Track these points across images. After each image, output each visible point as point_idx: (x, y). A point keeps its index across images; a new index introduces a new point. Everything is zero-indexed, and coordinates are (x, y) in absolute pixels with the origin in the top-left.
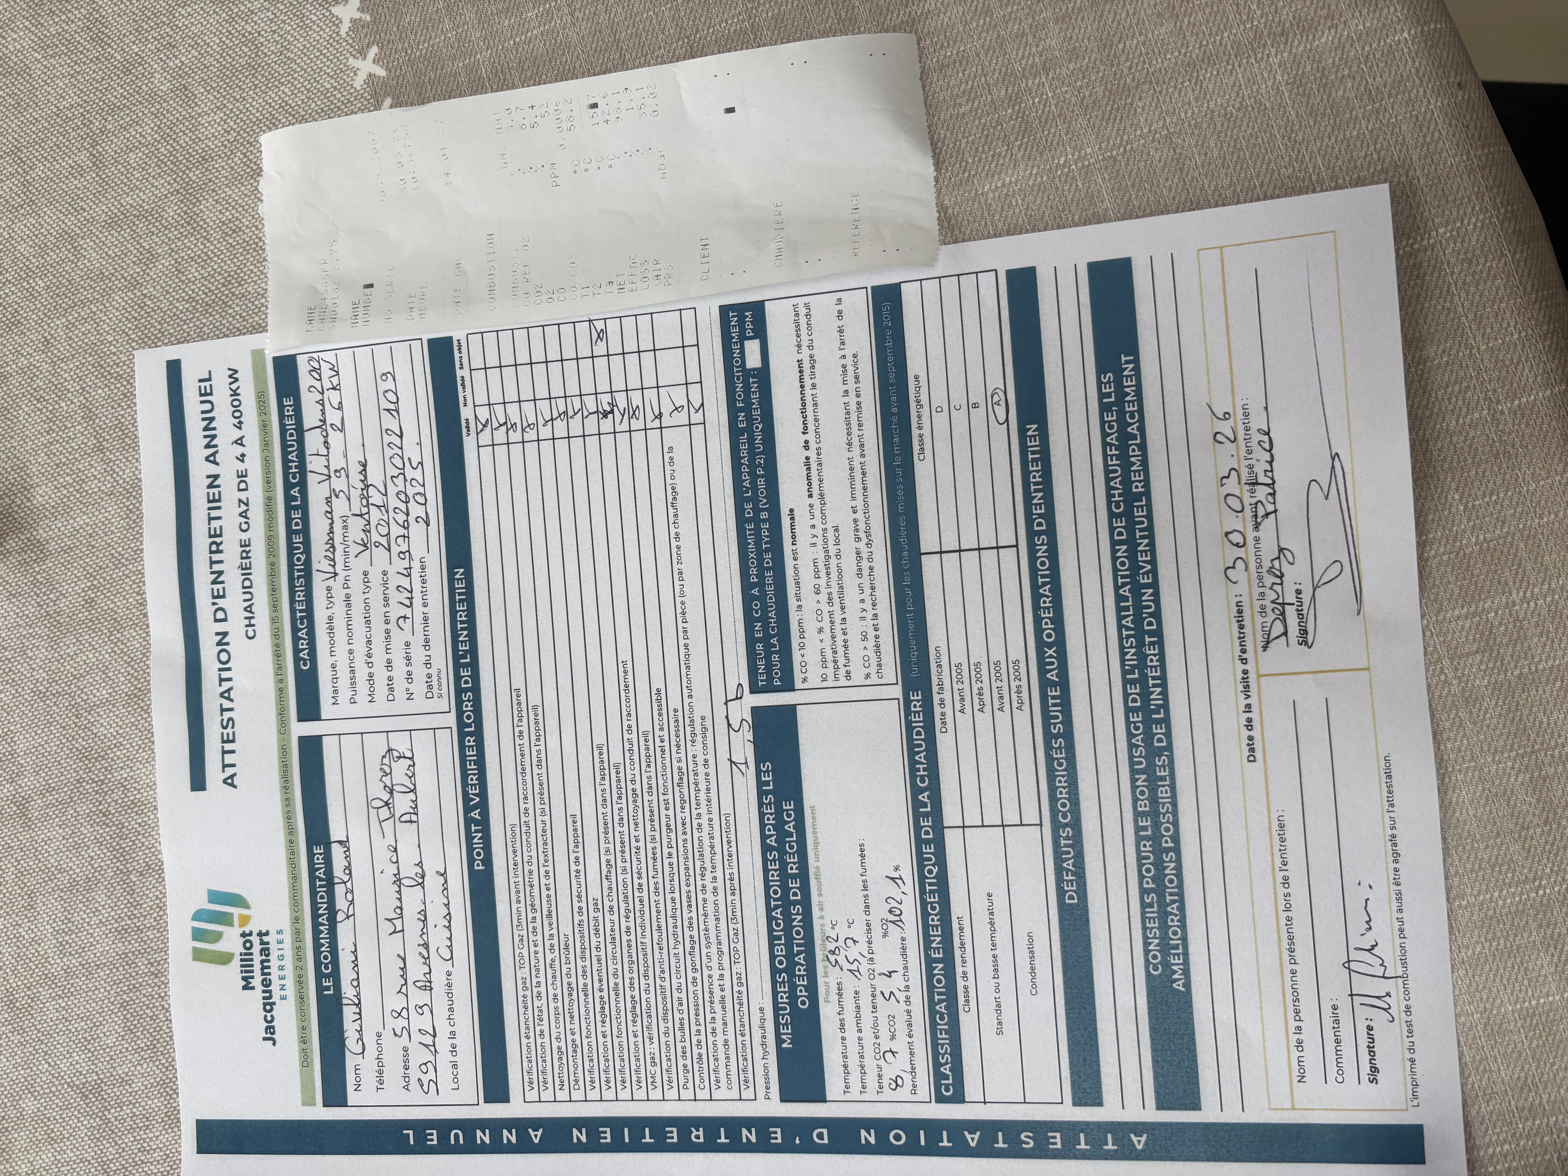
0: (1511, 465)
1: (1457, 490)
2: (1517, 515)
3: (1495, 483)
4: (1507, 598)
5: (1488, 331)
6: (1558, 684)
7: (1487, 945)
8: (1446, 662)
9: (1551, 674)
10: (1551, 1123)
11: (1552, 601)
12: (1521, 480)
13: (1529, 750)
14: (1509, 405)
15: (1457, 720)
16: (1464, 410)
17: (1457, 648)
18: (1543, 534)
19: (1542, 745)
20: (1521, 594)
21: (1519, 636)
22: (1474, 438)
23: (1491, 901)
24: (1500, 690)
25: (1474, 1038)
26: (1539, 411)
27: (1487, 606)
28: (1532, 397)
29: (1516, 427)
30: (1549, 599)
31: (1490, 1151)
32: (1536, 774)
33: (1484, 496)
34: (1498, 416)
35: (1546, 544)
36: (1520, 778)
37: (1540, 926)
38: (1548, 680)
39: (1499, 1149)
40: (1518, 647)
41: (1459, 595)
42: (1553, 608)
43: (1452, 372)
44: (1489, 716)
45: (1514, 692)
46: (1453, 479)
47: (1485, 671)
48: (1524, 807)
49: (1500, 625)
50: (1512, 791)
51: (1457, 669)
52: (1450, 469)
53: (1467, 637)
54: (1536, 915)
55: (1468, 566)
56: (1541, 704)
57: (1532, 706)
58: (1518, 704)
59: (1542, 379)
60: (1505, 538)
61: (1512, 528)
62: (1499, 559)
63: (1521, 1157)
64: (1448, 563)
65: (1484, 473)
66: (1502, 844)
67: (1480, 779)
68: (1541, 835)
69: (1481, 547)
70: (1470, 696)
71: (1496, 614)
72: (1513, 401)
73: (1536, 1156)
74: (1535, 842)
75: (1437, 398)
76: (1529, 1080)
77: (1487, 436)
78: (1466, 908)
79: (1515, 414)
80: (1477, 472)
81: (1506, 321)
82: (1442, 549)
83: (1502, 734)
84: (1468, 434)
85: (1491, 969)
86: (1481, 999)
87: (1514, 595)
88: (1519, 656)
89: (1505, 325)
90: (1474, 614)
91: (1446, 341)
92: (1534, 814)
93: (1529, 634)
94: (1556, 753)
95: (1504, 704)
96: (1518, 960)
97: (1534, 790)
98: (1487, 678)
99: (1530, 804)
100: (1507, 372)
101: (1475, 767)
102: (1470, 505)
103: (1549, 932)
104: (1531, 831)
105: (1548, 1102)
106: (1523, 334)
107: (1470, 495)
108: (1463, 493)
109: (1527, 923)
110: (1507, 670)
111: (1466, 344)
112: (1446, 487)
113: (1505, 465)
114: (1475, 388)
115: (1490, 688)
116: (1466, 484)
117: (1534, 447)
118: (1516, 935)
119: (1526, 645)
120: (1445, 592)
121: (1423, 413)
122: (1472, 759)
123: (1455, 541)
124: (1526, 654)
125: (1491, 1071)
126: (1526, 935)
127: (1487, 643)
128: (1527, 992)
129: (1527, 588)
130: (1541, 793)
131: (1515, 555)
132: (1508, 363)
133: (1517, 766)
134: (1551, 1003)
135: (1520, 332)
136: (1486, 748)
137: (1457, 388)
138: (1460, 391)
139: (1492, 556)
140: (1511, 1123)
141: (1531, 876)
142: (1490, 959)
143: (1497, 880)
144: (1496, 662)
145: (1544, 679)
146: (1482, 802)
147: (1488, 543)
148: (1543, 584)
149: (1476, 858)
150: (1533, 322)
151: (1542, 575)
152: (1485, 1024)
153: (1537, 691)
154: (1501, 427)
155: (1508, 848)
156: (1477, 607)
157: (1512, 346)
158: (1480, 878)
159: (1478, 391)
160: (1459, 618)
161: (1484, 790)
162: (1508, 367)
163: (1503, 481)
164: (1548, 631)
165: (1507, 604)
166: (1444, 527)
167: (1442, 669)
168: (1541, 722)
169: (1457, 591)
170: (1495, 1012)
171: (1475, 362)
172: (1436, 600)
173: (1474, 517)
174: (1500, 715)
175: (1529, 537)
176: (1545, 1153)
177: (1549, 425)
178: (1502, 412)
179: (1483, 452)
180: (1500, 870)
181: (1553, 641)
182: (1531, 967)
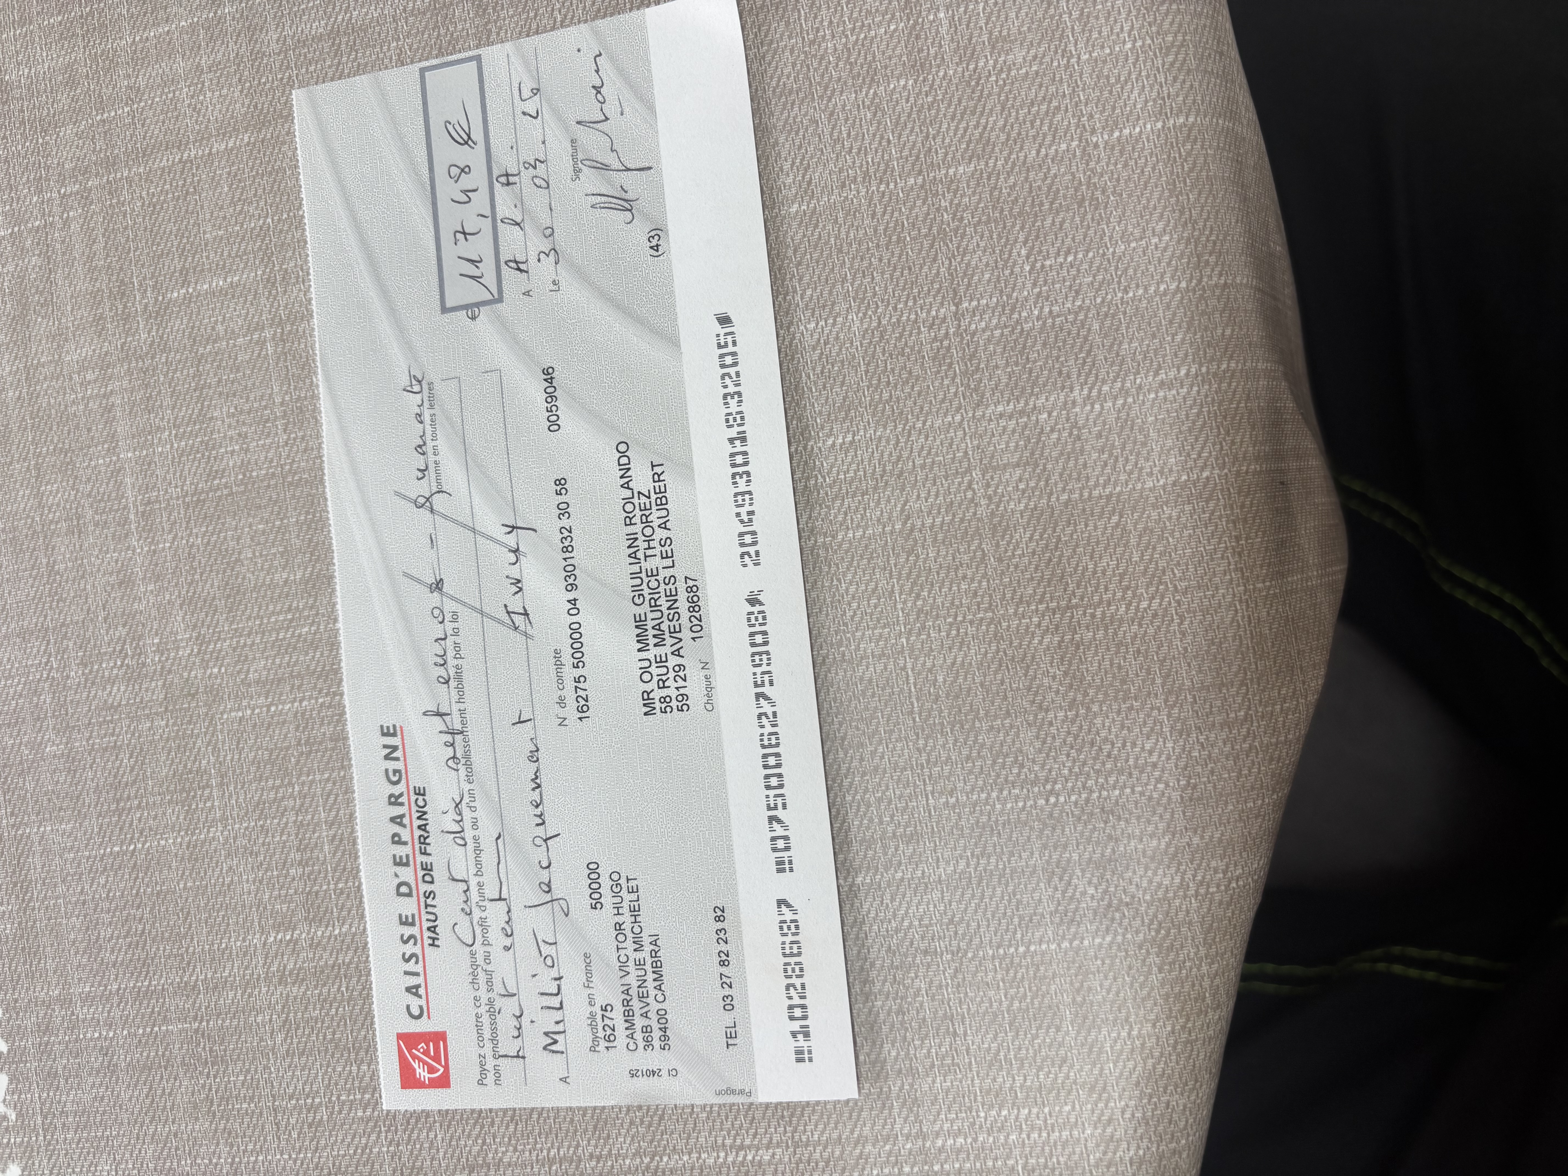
0: (1097, 217)
1: (1025, 243)
2: (1096, 284)
3: (1073, 239)
4: (1067, 396)
5: (1095, 35)
6: (1115, 519)
7: (973, 863)
8: (976, 474)
9: (1107, 504)
10: (1022, 1117)
11: (1124, 405)
12: (1107, 239)
13: (1063, 603)
14: (1106, 137)
15: (979, 553)
16: (1049, 138)
17: (992, 457)
18: (1125, 313)
19: (1082, 599)
20: (1085, 392)
21: (1074, 449)
22: (1055, 176)
23: (987, 803)
24: (1038, 520)
25: (940, 986)
26: (1143, 149)
27: (1039, 403)
28: (1138, 130)
29: (1111, 167)
30: (1120, 402)
31: (939, 1143)
32: (1068, 638)
33: (1058, 254)
34: (1090, 149)
35: (1128, 328)
36: (1046, 640)
37: (1045, 846)
38: (1103, 512)
39: (950, 1142)
40: (1071, 464)
41: (1007, 385)
42: (1123, 415)
43: (1041, 86)
44: (1019, 552)
45: (1056, 525)
46: (1022, 228)
47: (1024, 491)
48: (1046, 681)
49: (1052, 430)
50: (1033, 657)
51: (988, 485)
52: (1020, 214)
53: (1007, 443)
54: (1041, 831)
55: (1024, 347)
56: (1088, 544)
57: (1077, 546)
58: (1059, 539)
59: (1154, 106)
60: (1077, 314)
61: (1087, 302)
62: (1065, 341)
63: (977, 1157)
64: (999, 342)
65: (1062, 223)
66: (1011, 727)
67: (995, 635)
68: (1063, 721)
69: (1044, 323)
70: (1000, 522)
71: (1050, 415)
72: (1112, 131)
73: (996, 1159)
74: (1053, 730)
75: (1017, 119)
76: (1002, 1054)
77: (1073, 174)
78: (954, 807)
79: (1113, 148)
80: (1053, 221)
81: (1118, 25)
82: (994, 321)
83: (1032, 579)
84: (1049, 169)
85: (973, 895)
86: (956, 933)
87: (1076, 392)
88: (1070, 476)
89: (1117, 29)
90: (1022, 413)
91: (1039, 44)
92: (1057, 692)
93: (1087, 448)
94: (1099, 613)
95: (1041, 539)
96: (1010, 888)
97: (1062, 659)
98: (1024, 501)
99: (1054, 677)
100: (1111, 92)
101: (992, 619)
102: (1038, 265)
103: (1055, 857)
104: (1051, 715)
105: (1021, 1087)
106: (1139, 43)
107: (1040, 252)
108: (1032, 248)
109: (1029, 838)
110: (1051, 494)
111: (1064, 51)
112: (1012, 238)
113: (1089, 216)
114: (1066, 111)
115: (1026, 515)
116: (1037, 237)
117: (1130, 196)
118: (1012, 854)
119: (1081, 462)
120: (990, 380)
121: (998, 137)
122: (989, 608)
123: (1013, 311)
124: (1079, 474)
125: (955, 1034)
126: (1024, 855)
127: (1032, 454)
128: (1015, 933)
129: (1094, 384)
130: (1070, 664)
131: (1086, 338)
132: (1112, 80)
133: (1044, 624)
134: (1043, 954)
135: (1135, 41)
136: (1008, 596)
137: (1044, 107)
138: (1047, 113)
139: (1056, 337)
140: (970, 1109)
141: (1042, 775)
142: (974, 881)
143: (998, 776)
144: (1039, 480)
145: (1097, 510)
146: (993, 667)
147: (1054, 318)
148: (1115, 381)
149: (975, 741)
150: (1154, 29)
151: (1116, 368)
152: (956, 971)
153: (1086, 525)
154: (1092, 164)
155: (1017, 735)
156: (1027, 404)
157: (1121, 59)
158: (977, 770)
159: (1070, 114)
160: (1001, 415)
161: (998, 651)
162: (1112, 86)
163: (1085, 236)
164: (1113, 445)
165: (1065, 403)
166: (1001, 291)
167: (970, 483)
168: (1086, 569)
169: (1004, 380)
170: (970, 955)
171: (1071, 76)
172: (976, 390)
173: (1041, 281)
174: (1034, 553)
175: (1106, 315)
176: (1008, 1157)
177: (1154, 169)
178: (1096, 146)
179: (1065, 197)
180: (1004, 763)
181: (1116, 460)
182: (1025, 901)
